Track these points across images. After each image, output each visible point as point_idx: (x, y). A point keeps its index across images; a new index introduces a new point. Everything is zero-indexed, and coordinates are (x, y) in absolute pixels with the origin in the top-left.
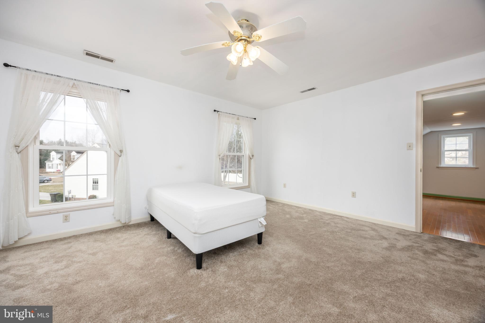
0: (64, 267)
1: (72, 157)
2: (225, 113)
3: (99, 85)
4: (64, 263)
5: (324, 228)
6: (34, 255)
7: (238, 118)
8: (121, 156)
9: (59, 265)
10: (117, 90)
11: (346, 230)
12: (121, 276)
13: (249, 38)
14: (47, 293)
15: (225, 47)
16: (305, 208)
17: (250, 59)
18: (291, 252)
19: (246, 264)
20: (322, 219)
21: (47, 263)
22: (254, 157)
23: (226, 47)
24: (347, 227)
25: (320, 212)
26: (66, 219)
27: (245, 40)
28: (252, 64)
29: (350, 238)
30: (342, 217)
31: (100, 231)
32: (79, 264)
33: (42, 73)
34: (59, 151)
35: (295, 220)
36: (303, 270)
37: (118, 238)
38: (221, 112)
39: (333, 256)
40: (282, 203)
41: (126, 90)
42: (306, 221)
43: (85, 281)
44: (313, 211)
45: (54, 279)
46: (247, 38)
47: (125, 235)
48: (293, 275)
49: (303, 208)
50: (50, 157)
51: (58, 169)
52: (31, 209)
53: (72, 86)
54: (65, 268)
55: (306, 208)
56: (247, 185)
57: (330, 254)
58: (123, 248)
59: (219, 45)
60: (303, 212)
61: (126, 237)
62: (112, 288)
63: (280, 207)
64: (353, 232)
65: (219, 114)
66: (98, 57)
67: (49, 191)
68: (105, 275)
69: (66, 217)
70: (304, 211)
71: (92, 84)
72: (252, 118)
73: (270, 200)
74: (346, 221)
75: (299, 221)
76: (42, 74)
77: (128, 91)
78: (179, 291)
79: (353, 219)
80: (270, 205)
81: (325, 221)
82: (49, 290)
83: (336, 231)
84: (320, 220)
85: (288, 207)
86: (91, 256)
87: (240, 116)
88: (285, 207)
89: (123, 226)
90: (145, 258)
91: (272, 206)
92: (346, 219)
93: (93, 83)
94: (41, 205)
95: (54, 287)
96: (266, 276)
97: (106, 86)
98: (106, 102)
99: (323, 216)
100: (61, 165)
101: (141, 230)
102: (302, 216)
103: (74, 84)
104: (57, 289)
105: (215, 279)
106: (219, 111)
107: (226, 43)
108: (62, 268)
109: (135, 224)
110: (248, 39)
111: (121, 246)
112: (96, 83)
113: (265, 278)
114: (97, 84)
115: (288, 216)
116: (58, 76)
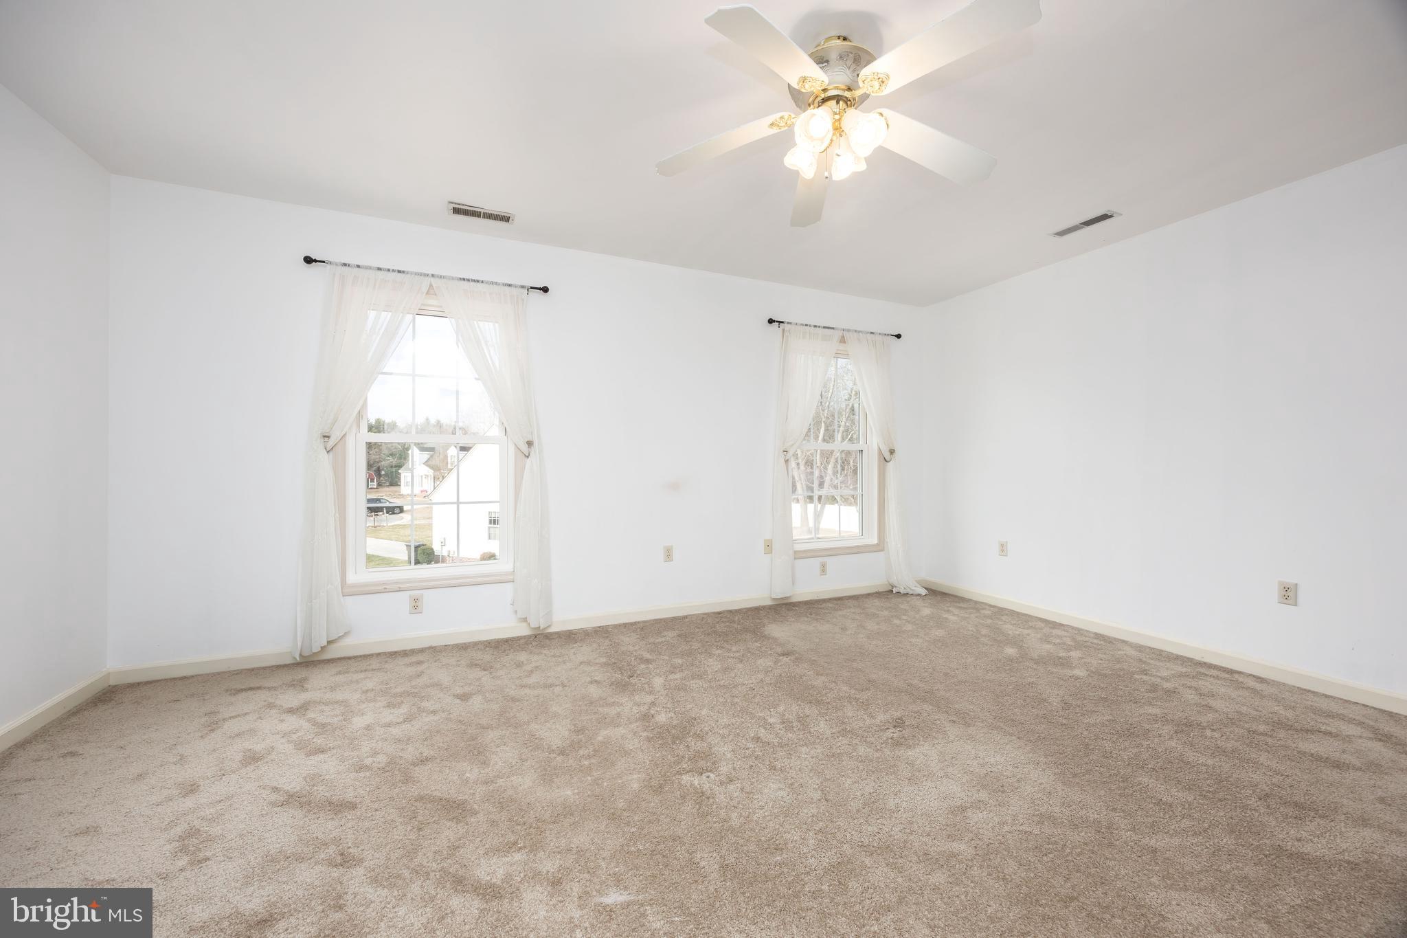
0: (401, 720)
1: (449, 459)
2: (802, 325)
3: (482, 282)
4: (404, 709)
5: (1151, 704)
6: (352, 682)
7: (843, 337)
8: (529, 455)
9: (393, 713)
10: (520, 289)
11: (1247, 726)
12: (514, 762)
13: (849, 89)
14: (362, 774)
15: (780, 130)
16: (1079, 630)
17: (854, 152)
18: (1008, 773)
19: (847, 785)
20: (1146, 674)
21: (372, 705)
22: (895, 454)
23: (783, 129)
24: (1255, 713)
25: (1140, 648)
26: (416, 606)
27: (838, 98)
28: (863, 167)
29: (1263, 758)
30: (1236, 676)
31: (484, 641)
32: (432, 717)
33: (370, 268)
34: (425, 446)
35: (1035, 667)
36: (1049, 844)
37: (519, 665)
38: (788, 323)
39: (1177, 813)
40: (994, 607)
41: (540, 289)
42: (1077, 672)
43: (438, 761)
44: (1111, 642)
45: (380, 743)
46: (844, 90)
47: (535, 658)
48: (1005, 853)
49: (1073, 628)
50: (408, 460)
51: (422, 489)
52: (352, 578)
53: (428, 291)
54: (405, 721)
55: (1082, 630)
56: (875, 541)
57: (1165, 804)
58: (527, 691)
59: (760, 129)
60: (1071, 643)
61: (538, 664)
62: (491, 788)
63: (984, 616)
64: (1282, 734)
65: (784, 330)
66: (476, 214)
67: (405, 538)
68: (480, 753)
69: (416, 600)
70: (1073, 639)
71: (466, 282)
72: (888, 335)
73: (950, 593)
74: (1253, 690)
75: (1052, 673)
76: (371, 271)
77: (545, 290)
78: (645, 831)
79: (1284, 684)
80: (951, 609)
81: (1159, 680)
82: (368, 768)
83: (1205, 724)
84: (1136, 676)
85: (1015, 622)
86: (458, 701)
87: (848, 330)
88: (1003, 618)
89: (535, 635)
90: (575, 726)
91: (956, 611)
92: (1251, 683)
93: (468, 280)
94: (371, 570)
95: (379, 763)
96: (911, 837)
97: (496, 283)
98: (497, 322)
99: (1152, 662)
100: (429, 478)
101: (573, 651)
102: (1063, 654)
103: (431, 286)
104: (383, 770)
105: (748, 817)
106: (783, 322)
107: (782, 118)
108: (399, 721)
109: (563, 631)
110: (847, 94)
111: (522, 686)
112: (476, 279)
113: (905, 842)
114: (478, 281)
115: (1010, 651)
116: (399, 272)
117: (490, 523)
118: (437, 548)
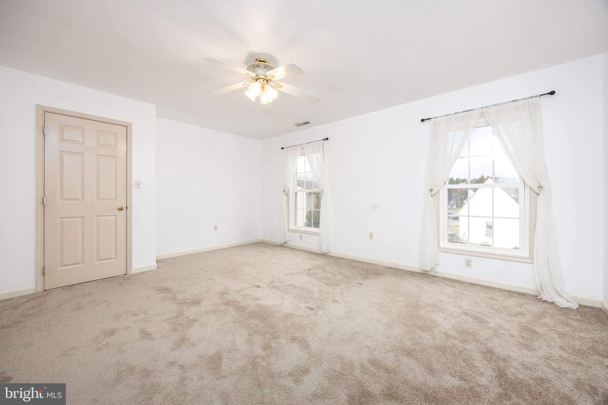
117: (487, 228)
118: (461, 236)
